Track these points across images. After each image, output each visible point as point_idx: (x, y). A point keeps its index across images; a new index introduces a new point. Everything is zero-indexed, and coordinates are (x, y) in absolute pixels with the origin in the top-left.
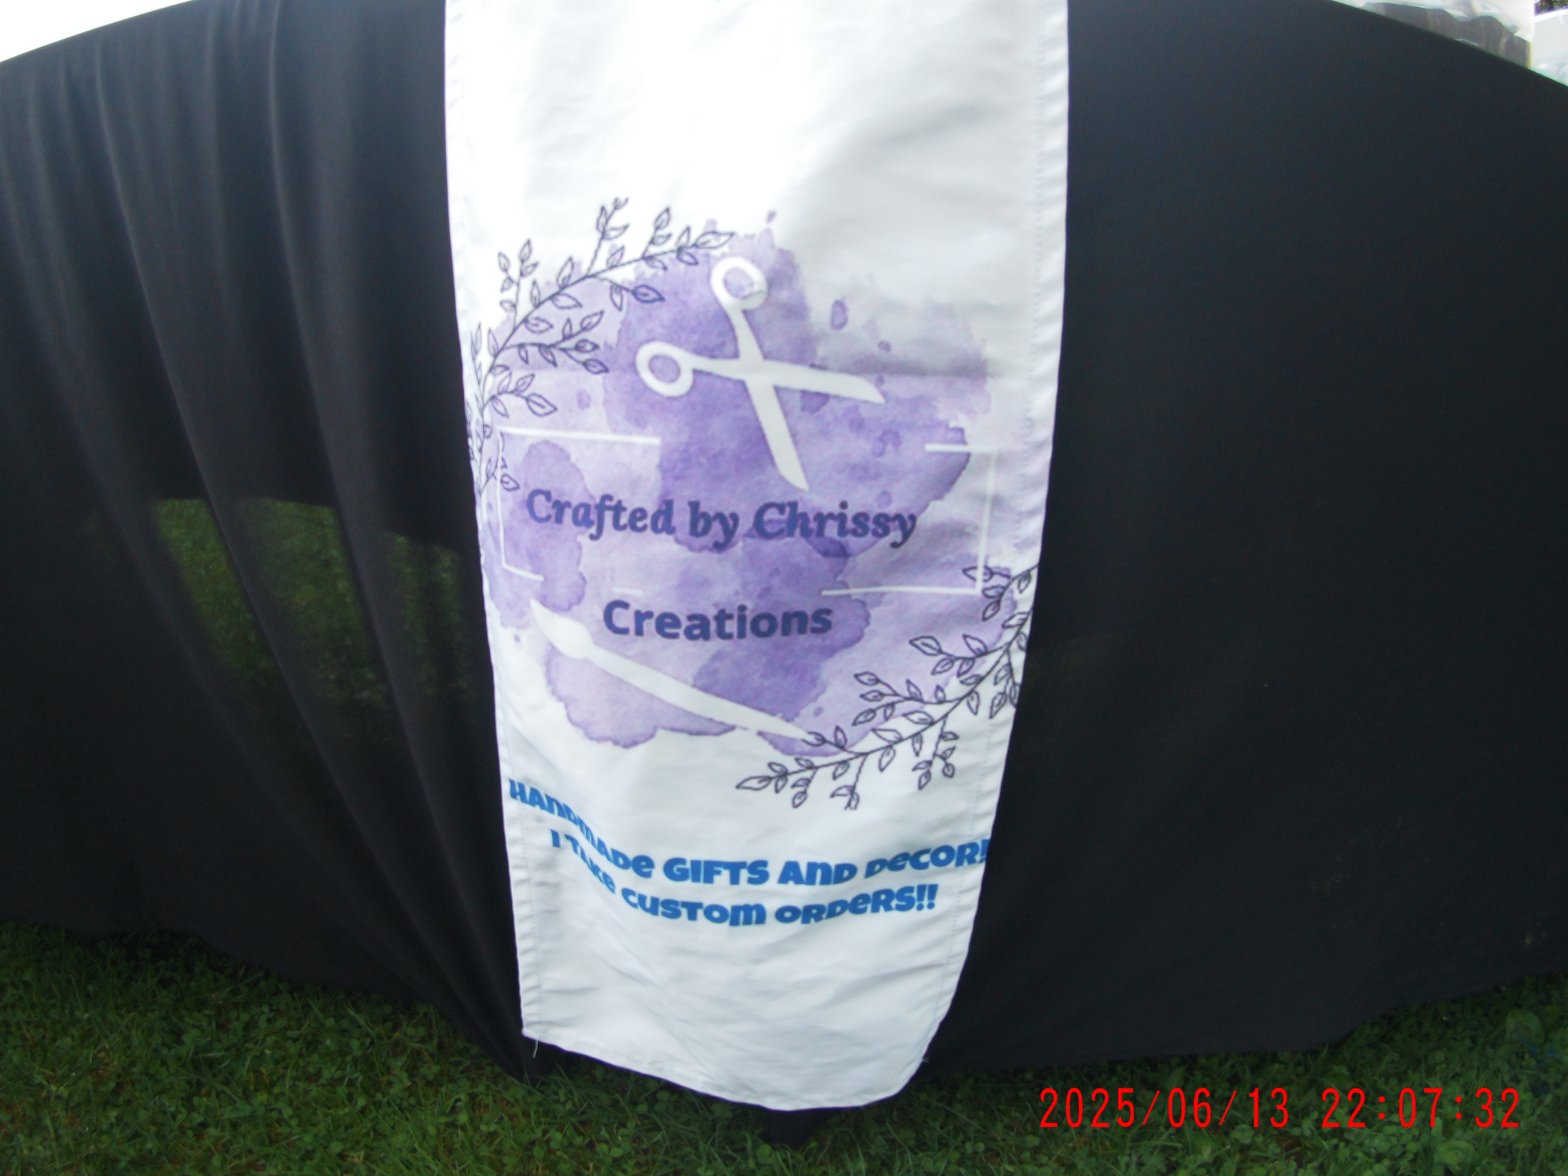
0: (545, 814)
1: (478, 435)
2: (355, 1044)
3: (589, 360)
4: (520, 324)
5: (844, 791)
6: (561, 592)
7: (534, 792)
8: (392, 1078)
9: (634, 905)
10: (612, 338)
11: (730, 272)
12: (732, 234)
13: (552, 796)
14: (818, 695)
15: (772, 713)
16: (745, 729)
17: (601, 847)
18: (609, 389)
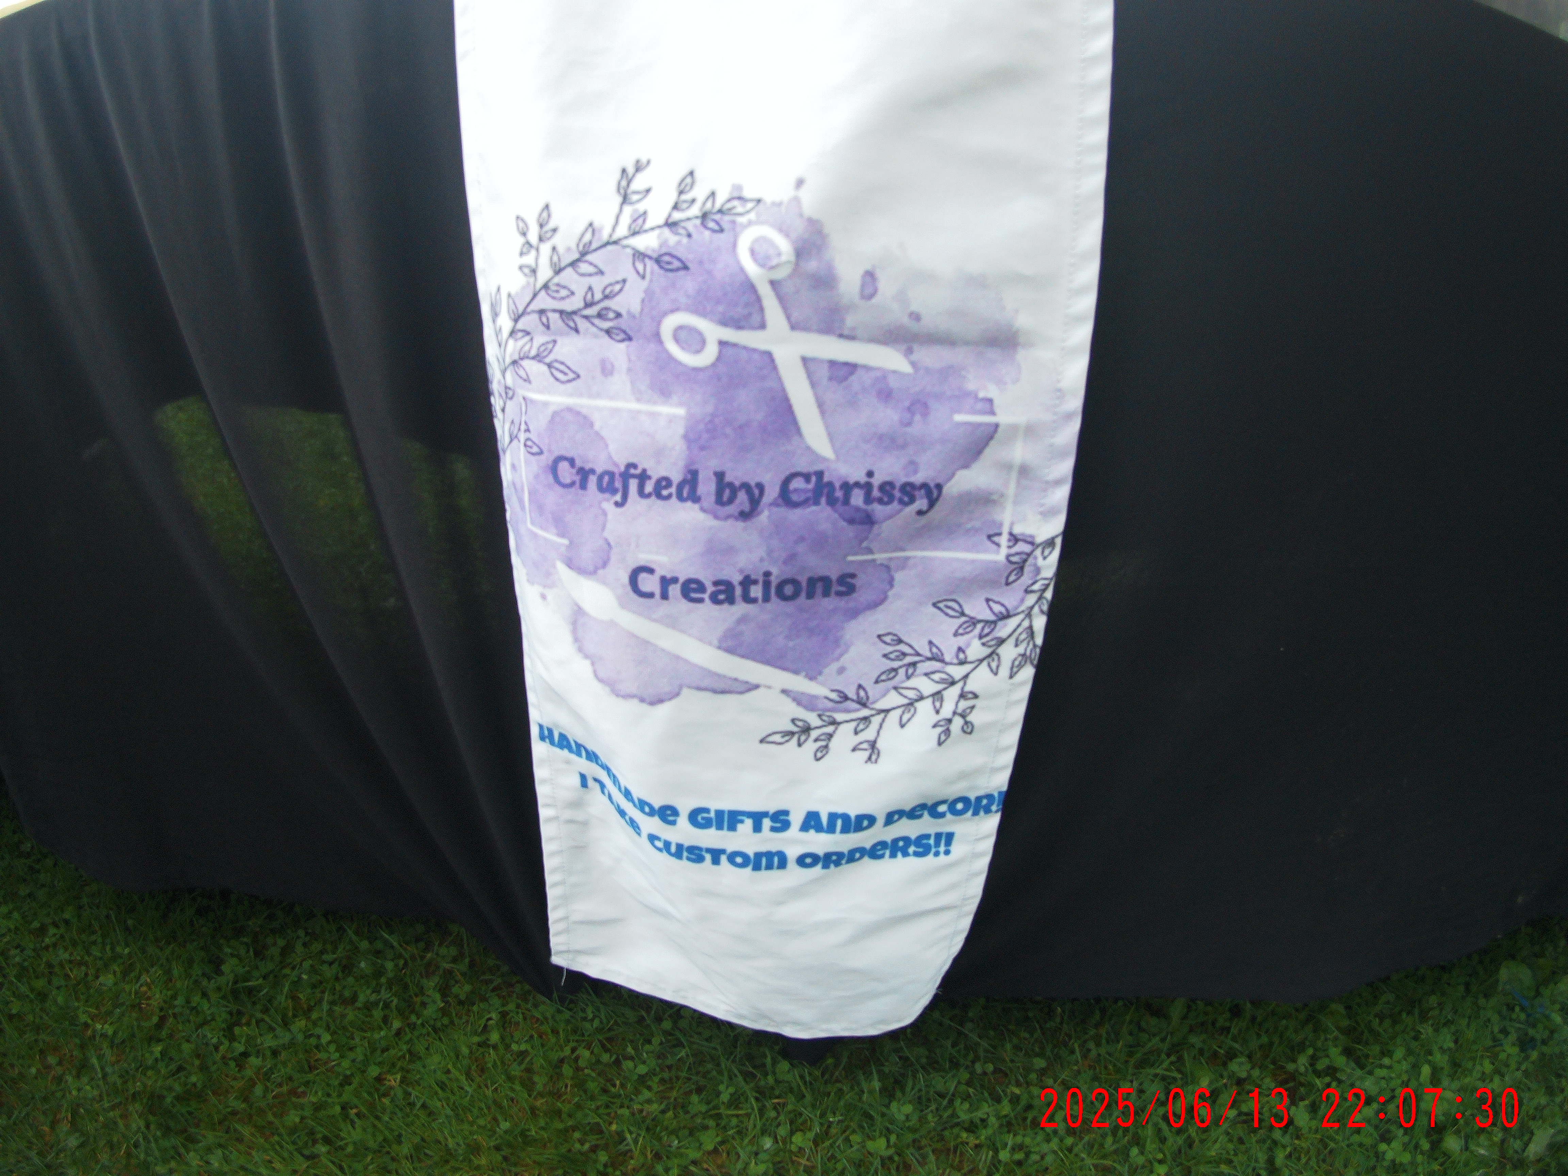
0: (573, 757)
1: (501, 395)
2: (389, 965)
3: (612, 328)
4: (540, 290)
5: (865, 746)
6: (587, 556)
7: (563, 737)
8: (425, 999)
9: (660, 850)
10: (636, 307)
11: (757, 240)
12: (759, 201)
13: (580, 742)
14: (841, 655)
15: (796, 672)
16: (769, 687)
17: (627, 794)
18: (633, 358)
